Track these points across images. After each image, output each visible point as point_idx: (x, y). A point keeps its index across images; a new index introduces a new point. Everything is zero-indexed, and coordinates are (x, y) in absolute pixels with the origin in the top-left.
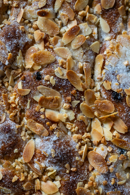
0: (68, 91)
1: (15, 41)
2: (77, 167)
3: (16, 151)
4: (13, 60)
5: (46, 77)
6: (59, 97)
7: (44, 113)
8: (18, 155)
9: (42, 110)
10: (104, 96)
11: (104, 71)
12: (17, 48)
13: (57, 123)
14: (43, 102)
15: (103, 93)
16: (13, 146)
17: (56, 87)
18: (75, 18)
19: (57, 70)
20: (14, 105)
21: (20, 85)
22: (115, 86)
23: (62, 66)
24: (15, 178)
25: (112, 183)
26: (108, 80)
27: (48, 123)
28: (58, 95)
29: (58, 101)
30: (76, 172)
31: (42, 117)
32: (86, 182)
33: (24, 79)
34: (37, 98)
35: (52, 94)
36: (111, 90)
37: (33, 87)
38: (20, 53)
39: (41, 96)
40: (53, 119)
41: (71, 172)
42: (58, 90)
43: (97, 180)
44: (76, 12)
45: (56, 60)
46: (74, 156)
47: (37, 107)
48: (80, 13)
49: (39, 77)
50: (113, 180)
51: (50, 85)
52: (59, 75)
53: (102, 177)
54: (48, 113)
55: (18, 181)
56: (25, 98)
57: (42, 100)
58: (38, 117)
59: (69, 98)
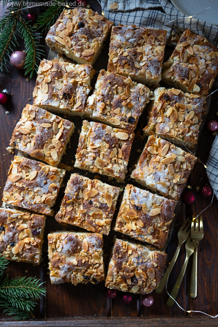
0: (106, 209)
1: (78, 186)
2: (122, 254)
3: (79, 247)
4: (78, 195)
5: (94, 203)
6: (102, 213)
7: (95, 222)
8: (81, 249)
9: (94, 220)
10: (131, 207)
11: (131, 195)
12: (79, 189)
13: (102, 226)
14: (94, 216)
15: (131, 206)
16: (77, 246)
17: (100, 208)
18: (111, 162)
19: (100, 199)
20: (79, 218)
21: (81, 207)
22: (136, 203)
23: (102, 197)
24: (83, 261)
25: (140, 261)
26: (133, 199)
27: (97, 227)
28: (101, 212)
29: (101, 215)
30: (122, 258)
31: (94, 223)
32: (127, 262)
33: (84, 204)
34: (91, 214)
35: (98, 211)
36: (134, 205)
37: (88, 208)
38: (81, 191)
39: (93, 212)
40: (100, 225)
41: (119, 257)
42: (101, 209)
43: (132, 260)
44: (111, 159)
45: (99, 193)
46: (120, 249)
47: (91, 219)
48: (113, 159)
49: (91, 203)
50: (141, 260)
51: (97, 207)
52: (101, 202)
53: (135, 259)
54: (97, 221)
55: (85, 262)
56: (84, 214)
57: (93, 215)
58: (92, 224)
59: (107, 213)
